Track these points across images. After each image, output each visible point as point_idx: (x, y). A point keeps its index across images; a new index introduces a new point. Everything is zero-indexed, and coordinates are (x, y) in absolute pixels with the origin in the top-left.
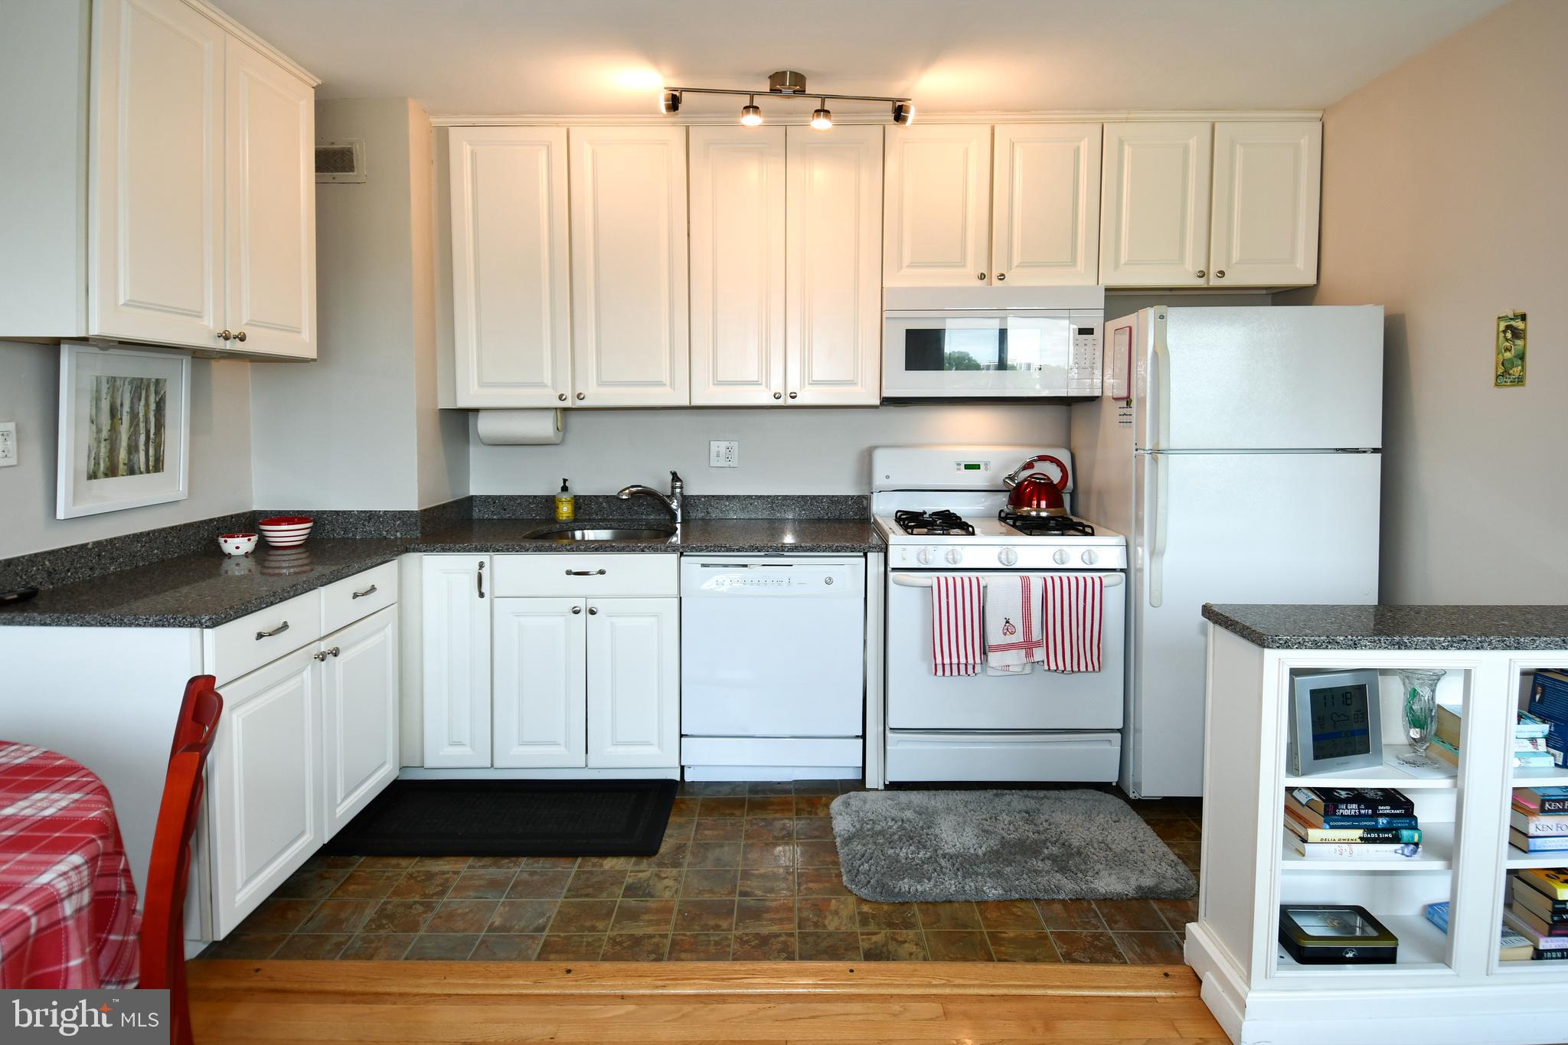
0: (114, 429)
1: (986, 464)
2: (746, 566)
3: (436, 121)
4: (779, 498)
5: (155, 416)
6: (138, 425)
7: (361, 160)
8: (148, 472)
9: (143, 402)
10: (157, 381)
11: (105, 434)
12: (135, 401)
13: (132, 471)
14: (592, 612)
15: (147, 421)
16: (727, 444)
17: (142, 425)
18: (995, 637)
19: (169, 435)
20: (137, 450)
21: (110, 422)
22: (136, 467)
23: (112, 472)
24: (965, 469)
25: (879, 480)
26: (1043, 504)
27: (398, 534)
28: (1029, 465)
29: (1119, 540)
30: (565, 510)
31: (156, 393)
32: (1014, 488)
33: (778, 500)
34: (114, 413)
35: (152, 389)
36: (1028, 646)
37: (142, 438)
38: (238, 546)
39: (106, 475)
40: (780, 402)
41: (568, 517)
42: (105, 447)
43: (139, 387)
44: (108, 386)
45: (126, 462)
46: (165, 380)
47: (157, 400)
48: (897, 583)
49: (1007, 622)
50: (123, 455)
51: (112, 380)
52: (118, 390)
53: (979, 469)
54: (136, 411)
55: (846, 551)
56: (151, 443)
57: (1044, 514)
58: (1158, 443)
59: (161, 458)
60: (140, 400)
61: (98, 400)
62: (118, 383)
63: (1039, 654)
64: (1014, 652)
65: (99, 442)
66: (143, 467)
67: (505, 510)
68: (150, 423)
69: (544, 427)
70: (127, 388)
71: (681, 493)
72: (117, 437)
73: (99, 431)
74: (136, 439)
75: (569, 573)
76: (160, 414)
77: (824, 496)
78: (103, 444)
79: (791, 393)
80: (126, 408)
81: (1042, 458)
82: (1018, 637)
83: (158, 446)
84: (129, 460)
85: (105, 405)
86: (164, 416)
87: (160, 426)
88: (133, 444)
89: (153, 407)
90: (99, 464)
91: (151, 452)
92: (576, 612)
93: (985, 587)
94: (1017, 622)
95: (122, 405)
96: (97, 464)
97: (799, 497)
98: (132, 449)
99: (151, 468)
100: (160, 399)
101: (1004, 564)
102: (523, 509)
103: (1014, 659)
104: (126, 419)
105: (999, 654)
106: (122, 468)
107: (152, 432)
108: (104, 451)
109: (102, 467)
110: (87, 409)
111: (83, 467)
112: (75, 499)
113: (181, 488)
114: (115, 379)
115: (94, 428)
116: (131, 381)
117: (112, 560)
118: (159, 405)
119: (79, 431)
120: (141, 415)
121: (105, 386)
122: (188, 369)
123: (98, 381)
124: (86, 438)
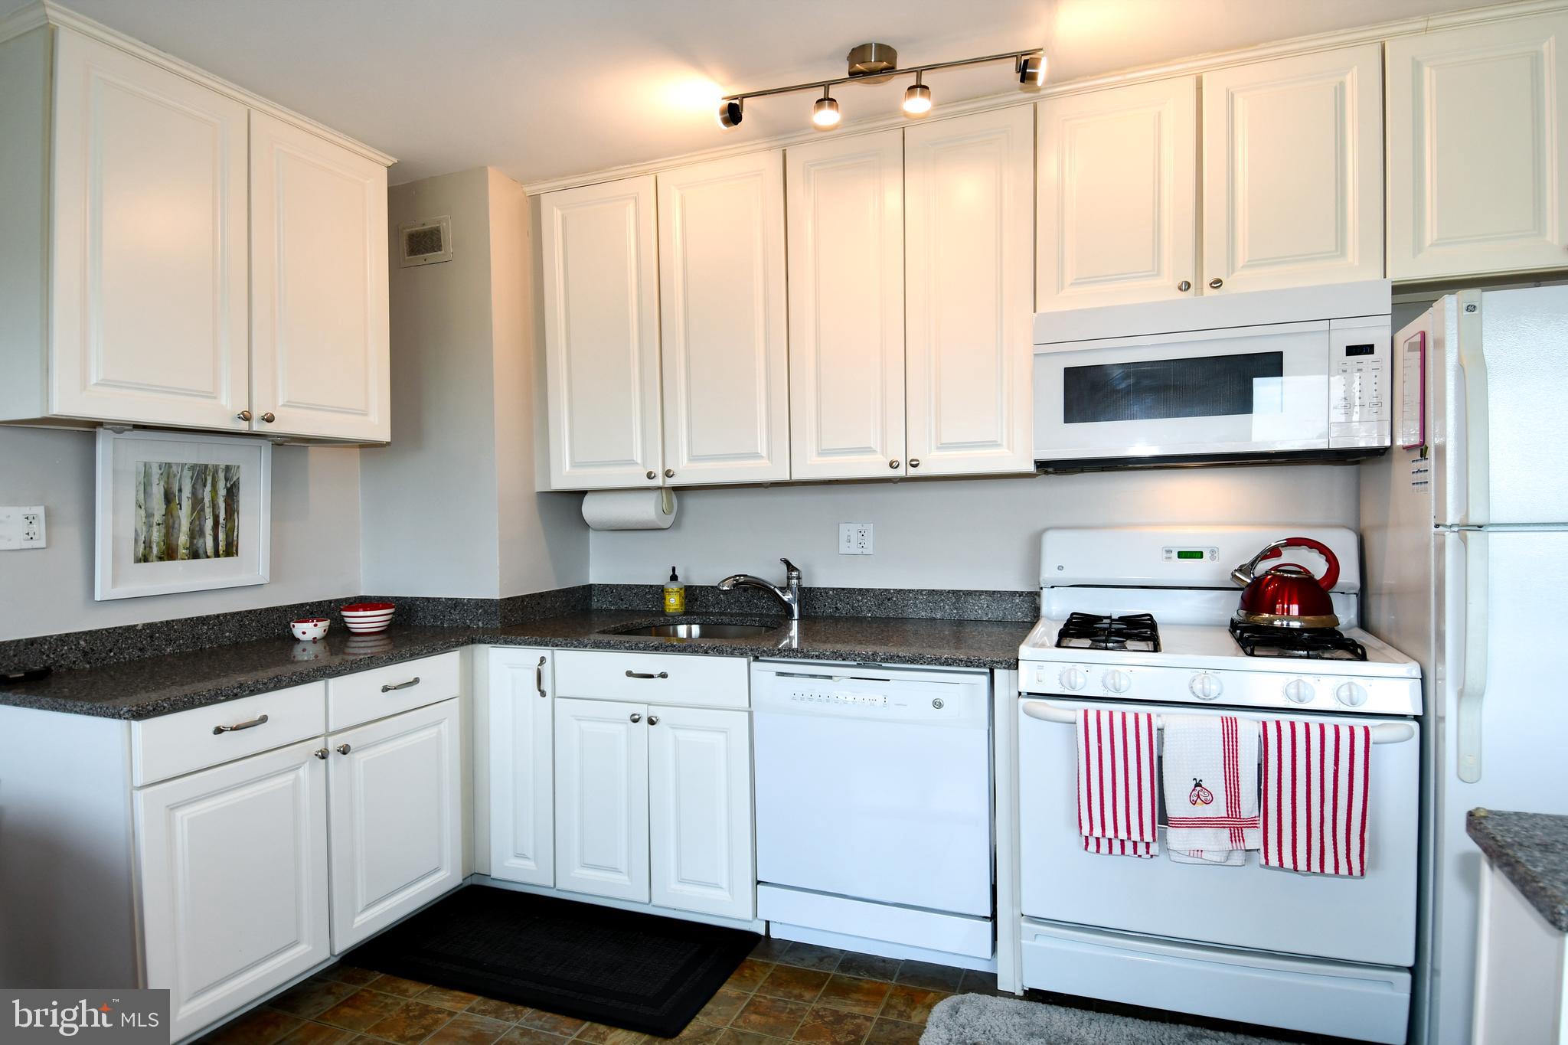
0: (169, 514)
1: (1213, 552)
2: (830, 677)
3: (530, 190)
4: (924, 593)
5: (225, 501)
6: (203, 510)
7: (448, 237)
8: (217, 555)
9: (208, 488)
10: (228, 468)
11: (158, 517)
12: (199, 487)
13: (195, 554)
14: (651, 722)
15: (214, 506)
16: (859, 527)
17: (208, 511)
18: (1178, 806)
19: (243, 520)
20: (202, 533)
21: (165, 507)
22: (201, 552)
23: (169, 554)
24: (1179, 557)
25: (1049, 573)
26: (1295, 609)
27: (480, 624)
28: (1274, 552)
29: (1413, 669)
30: (673, 602)
31: (226, 479)
32: (1249, 585)
33: (922, 594)
34: (168, 498)
35: (221, 475)
36: (1235, 824)
37: (209, 524)
38: (308, 631)
39: (161, 559)
40: (900, 472)
41: (675, 609)
42: (159, 531)
43: (203, 473)
44: (160, 472)
45: (188, 546)
46: (238, 467)
47: (228, 485)
48: (1027, 713)
49: (1198, 785)
50: (183, 539)
51: (166, 466)
52: (175, 476)
53: (1202, 557)
54: (200, 496)
55: (959, 665)
56: (220, 528)
57: (1295, 624)
58: (1467, 515)
59: (235, 543)
60: (205, 486)
61: (147, 486)
62: (174, 469)
63: (1253, 838)
64: (1209, 832)
65: (150, 526)
66: (210, 549)
67: (622, 600)
68: (219, 508)
69: (646, 510)
70: (187, 474)
71: (799, 586)
72: (174, 523)
73: (149, 515)
74: (200, 524)
75: (629, 674)
76: (233, 500)
77: (982, 591)
78: (155, 529)
79: (912, 460)
80: (187, 492)
81: (1293, 542)
82: (1218, 808)
83: (230, 532)
84: (191, 543)
85: (158, 491)
86: (238, 501)
87: (232, 510)
88: (197, 529)
89: (222, 492)
90: (151, 548)
91: (221, 536)
92: (635, 721)
93: (1161, 730)
94: (1215, 784)
95: (180, 490)
96: (148, 545)
97: (949, 592)
98: (196, 533)
99: (221, 552)
100: (232, 486)
101: (1198, 697)
102: (639, 600)
103: (1214, 841)
104: (186, 505)
105: (1184, 831)
106: (182, 551)
107: (222, 516)
108: (156, 535)
109: (155, 550)
110: (130, 494)
111: (129, 552)
112: (115, 581)
113: (260, 572)
114: (169, 465)
115: (142, 512)
116: (193, 468)
117: (169, 641)
118: (232, 493)
119: (121, 515)
120: (206, 501)
121: (156, 471)
122: (267, 455)
123: (147, 465)
124: (130, 522)
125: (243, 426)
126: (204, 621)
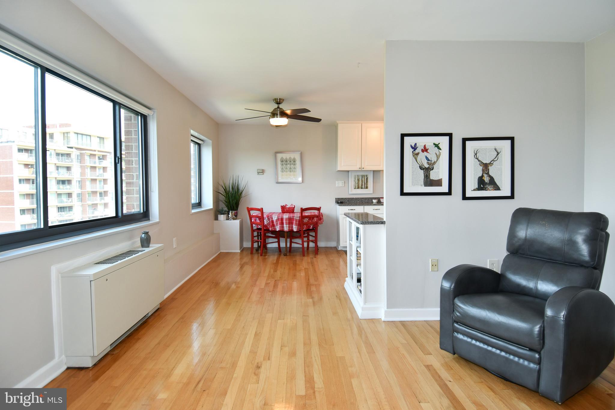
8: (365, 188)
9: (364, 178)
10: (366, 175)
11: (357, 183)
13: (362, 188)
17: (364, 182)
19: (369, 183)
23: (358, 188)
34: (358, 180)
35: (365, 176)
37: (364, 184)
38: (375, 200)
43: (363, 176)
46: (368, 175)
50: (360, 186)
52: (359, 177)
59: (368, 187)
61: (355, 178)
66: (364, 188)
70: (361, 176)
72: (359, 183)
73: (356, 182)
80: (361, 179)
83: (367, 185)
85: (357, 179)
87: (367, 182)
89: (366, 179)
91: (366, 186)
96: (355, 187)
98: (362, 185)
104: (361, 181)
106: (360, 188)
107: (366, 182)
108: (357, 185)
109: (356, 187)
110: (353, 179)
111: (353, 187)
112: (352, 191)
113: (372, 192)
114: (358, 175)
116: (361, 175)
117: (358, 201)
118: (367, 179)
119: (352, 182)
120: (363, 180)
121: (356, 176)
122: (372, 173)
123: (355, 175)
124: (353, 183)
125: (360, 170)
126: (363, 198)
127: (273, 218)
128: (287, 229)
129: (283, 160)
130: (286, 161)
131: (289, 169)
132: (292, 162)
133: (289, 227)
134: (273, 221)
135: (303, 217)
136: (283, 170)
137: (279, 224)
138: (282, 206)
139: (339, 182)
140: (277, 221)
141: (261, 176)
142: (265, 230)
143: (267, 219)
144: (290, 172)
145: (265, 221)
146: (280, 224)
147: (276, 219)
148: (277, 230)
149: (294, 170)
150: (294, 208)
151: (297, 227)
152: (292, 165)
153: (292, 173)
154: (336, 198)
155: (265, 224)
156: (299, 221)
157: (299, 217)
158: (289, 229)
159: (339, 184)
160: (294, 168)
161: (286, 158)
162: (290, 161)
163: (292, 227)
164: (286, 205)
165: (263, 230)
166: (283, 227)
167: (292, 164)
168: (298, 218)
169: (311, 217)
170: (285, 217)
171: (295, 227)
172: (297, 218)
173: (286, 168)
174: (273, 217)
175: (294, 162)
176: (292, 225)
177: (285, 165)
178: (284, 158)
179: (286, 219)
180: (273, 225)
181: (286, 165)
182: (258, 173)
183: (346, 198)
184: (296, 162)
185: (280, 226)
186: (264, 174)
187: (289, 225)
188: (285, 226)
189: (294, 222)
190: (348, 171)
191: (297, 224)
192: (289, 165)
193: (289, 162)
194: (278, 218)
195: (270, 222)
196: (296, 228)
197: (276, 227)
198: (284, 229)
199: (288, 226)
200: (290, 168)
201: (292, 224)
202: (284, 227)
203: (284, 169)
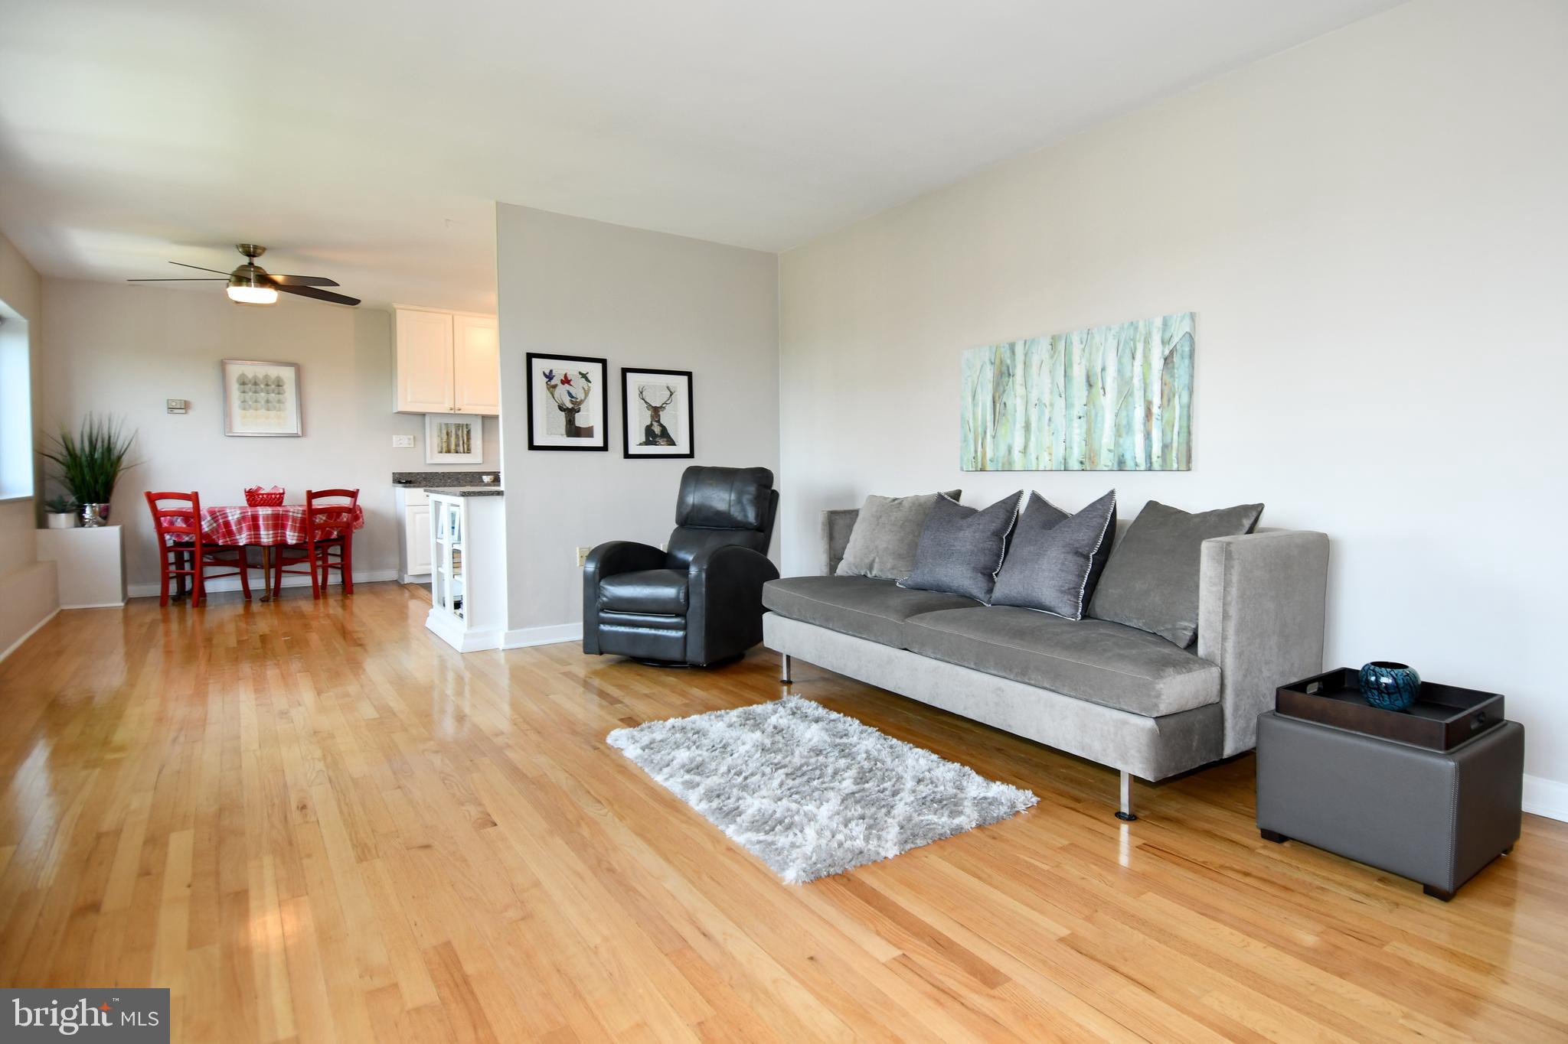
0: (448, 438)
5: (466, 435)
6: (459, 438)
8: (464, 452)
9: (461, 431)
10: (467, 425)
11: (445, 440)
12: (457, 430)
13: (457, 452)
15: (463, 437)
17: (461, 439)
19: (473, 442)
20: (459, 446)
21: (447, 436)
22: (459, 451)
23: (449, 451)
34: (448, 434)
35: (465, 427)
37: (461, 443)
38: (487, 480)
39: (447, 452)
43: (458, 426)
45: (455, 449)
46: (470, 425)
47: (467, 430)
50: (453, 447)
51: (447, 424)
52: (449, 428)
54: (458, 433)
56: (465, 444)
59: (470, 449)
60: (459, 429)
61: (441, 430)
62: (449, 426)
65: (442, 443)
66: (462, 451)
70: (453, 427)
72: (450, 442)
73: (442, 439)
74: (458, 442)
78: (444, 443)
80: (454, 432)
83: (468, 446)
85: (444, 432)
86: (470, 435)
87: (469, 439)
89: (465, 433)
91: (465, 447)
95: (451, 431)
96: (442, 449)
98: (457, 445)
99: (466, 452)
104: (453, 436)
106: (453, 451)
107: (465, 440)
108: (445, 445)
109: (444, 450)
110: (435, 433)
111: (436, 449)
112: (432, 458)
113: (479, 460)
115: (439, 439)
116: (455, 425)
117: (449, 479)
118: (468, 433)
119: (433, 438)
120: (460, 435)
121: (444, 427)
122: (480, 421)
123: (441, 425)
124: (436, 441)
125: (452, 412)
126: (460, 473)
127: (227, 517)
128: (271, 540)
129: (247, 381)
130: (255, 384)
131: (263, 403)
132: (273, 386)
133: (275, 535)
134: (227, 524)
135: (311, 512)
136: (247, 407)
137: (245, 529)
138: (247, 490)
139: (402, 437)
140: (239, 522)
141: (178, 418)
142: (204, 545)
143: (209, 518)
144: (268, 410)
145: (203, 523)
146: (249, 529)
147: (236, 517)
148: (241, 544)
149: (277, 405)
150: (283, 493)
151: (296, 534)
152: (273, 395)
153: (272, 413)
154: (393, 473)
155: (203, 531)
156: (303, 520)
157: (301, 512)
158: (275, 539)
159: (401, 441)
160: (279, 401)
161: (255, 377)
162: (267, 385)
163: (284, 535)
164: (259, 488)
165: (198, 545)
166: (258, 536)
167: (273, 392)
168: (300, 515)
169: (333, 512)
170: (264, 513)
171: (292, 534)
172: (295, 515)
173: (256, 401)
174: (229, 515)
175: (279, 386)
176: (283, 531)
177: (251, 394)
178: (250, 375)
179: (266, 518)
180: (229, 533)
181: (256, 392)
182: (171, 409)
183: (418, 474)
184: (285, 387)
185: (249, 533)
186: (190, 412)
187: (276, 531)
188: (263, 532)
189: (290, 523)
190: (423, 415)
191: (297, 528)
192: (263, 394)
193: (262, 386)
194: (243, 515)
195: (219, 525)
196: (295, 538)
197: (238, 537)
198: (262, 540)
199: (271, 532)
200: (268, 401)
201: (284, 527)
202: (262, 536)
203: (250, 403)
